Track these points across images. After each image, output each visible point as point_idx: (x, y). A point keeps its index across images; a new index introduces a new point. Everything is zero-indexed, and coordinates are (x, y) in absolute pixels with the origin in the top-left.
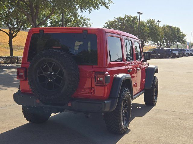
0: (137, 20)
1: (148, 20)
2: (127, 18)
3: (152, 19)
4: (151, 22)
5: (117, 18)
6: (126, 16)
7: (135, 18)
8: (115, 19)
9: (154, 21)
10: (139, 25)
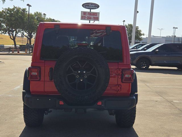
0: (26, 12)
1: (35, 13)
2: (16, 10)
3: (38, 12)
4: (38, 15)
5: (6, 9)
6: (15, 7)
7: (24, 10)
8: (3, 10)
9: (40, 14)
10: (29, 18)
